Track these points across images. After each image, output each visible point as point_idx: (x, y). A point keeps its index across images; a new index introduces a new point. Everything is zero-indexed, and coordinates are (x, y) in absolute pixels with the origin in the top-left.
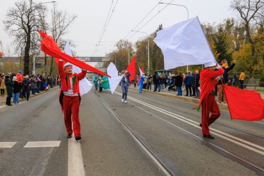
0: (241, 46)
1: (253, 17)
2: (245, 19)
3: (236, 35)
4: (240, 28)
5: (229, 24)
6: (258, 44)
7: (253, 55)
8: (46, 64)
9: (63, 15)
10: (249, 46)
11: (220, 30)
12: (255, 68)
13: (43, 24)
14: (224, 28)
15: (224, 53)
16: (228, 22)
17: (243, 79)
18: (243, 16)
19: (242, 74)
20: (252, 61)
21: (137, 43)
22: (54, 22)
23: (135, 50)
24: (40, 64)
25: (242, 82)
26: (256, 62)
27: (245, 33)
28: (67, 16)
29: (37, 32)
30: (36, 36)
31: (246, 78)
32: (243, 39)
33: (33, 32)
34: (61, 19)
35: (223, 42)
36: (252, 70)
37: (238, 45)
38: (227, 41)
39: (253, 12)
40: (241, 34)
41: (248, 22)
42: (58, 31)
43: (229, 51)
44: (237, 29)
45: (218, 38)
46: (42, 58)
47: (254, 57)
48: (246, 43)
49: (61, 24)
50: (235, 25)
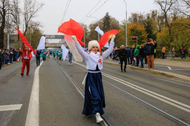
0: (162, 29)
1: (169, 9)
2: (164, 10)
3: (158, 21)
4: (161, 17)
5: (154, 14)
6: (173, 27)
7: (170, 35)
8: (19, 40)
9: (33, 2)
10: (167, 29)
11: (148, 18)
12: (172, 44)
13: (16, 9)
14: (151, 16)
15: (151, 34)
16: (153, 12)
17: (164, 52)
18: (163, 8)
19: (164, 48)
20: (169, 40)
21: (90, 26)
22: (26, 8)
23: (89, 30)
24: (13, 40)
25: (164, 54)
26: (172, 40)
27: (164, 20)
28: (36, 4)
29: (11, 15)
30: (10, 18)
31: (166, 51)
32: (164, 24)
33: (7, 15)
34: (31, 5)
35: (150, 26)
36: (170, 45)
37: (160, 28)
38: (153, 25)
39: (169, 6)
40: (162, 21)
41: (166, 13)
42: (29, 15)
43: (155, 32)
44: (159, 17)
45: (147, 23)
46: (16, 35)
47: (171, 37)
48: (165, 27)
49: (32, 10)
50: (158, 15)
